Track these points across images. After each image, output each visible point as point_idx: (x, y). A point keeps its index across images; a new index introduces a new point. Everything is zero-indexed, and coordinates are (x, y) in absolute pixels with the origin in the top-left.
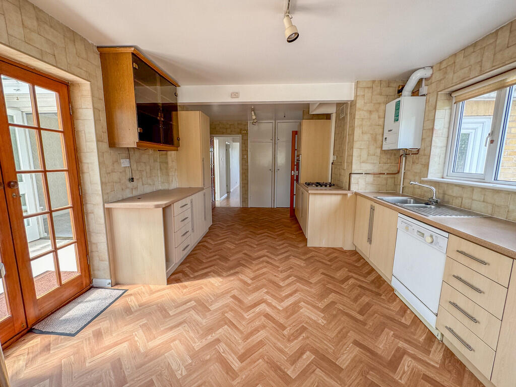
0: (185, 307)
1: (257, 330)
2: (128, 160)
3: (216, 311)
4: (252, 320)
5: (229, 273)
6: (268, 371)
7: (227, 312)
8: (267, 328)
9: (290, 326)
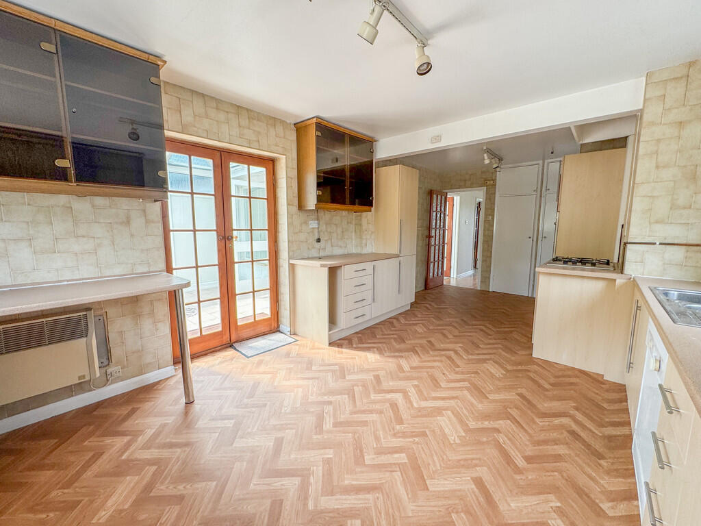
0: (328, 368)
1: (371, 412)
2: (316, 222)
3: (349, 381)
4: (374, 402)
5: (392, 354)
6: (349, 445)
7: (358, 386)
8: (383, 415)
9: (409, 424)
